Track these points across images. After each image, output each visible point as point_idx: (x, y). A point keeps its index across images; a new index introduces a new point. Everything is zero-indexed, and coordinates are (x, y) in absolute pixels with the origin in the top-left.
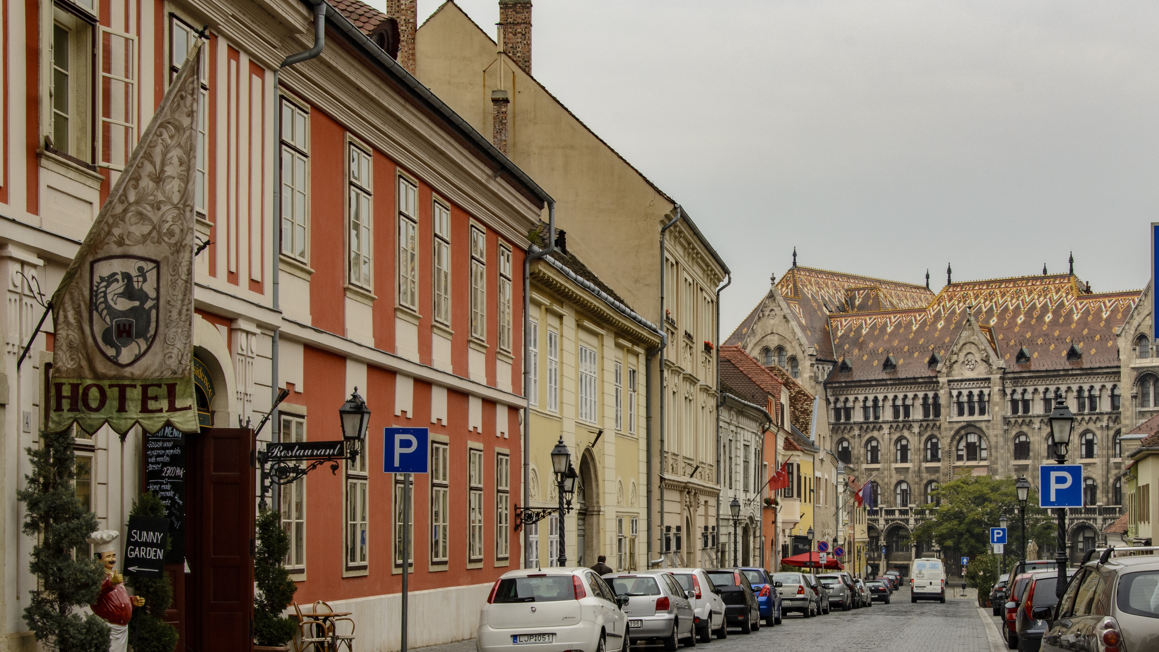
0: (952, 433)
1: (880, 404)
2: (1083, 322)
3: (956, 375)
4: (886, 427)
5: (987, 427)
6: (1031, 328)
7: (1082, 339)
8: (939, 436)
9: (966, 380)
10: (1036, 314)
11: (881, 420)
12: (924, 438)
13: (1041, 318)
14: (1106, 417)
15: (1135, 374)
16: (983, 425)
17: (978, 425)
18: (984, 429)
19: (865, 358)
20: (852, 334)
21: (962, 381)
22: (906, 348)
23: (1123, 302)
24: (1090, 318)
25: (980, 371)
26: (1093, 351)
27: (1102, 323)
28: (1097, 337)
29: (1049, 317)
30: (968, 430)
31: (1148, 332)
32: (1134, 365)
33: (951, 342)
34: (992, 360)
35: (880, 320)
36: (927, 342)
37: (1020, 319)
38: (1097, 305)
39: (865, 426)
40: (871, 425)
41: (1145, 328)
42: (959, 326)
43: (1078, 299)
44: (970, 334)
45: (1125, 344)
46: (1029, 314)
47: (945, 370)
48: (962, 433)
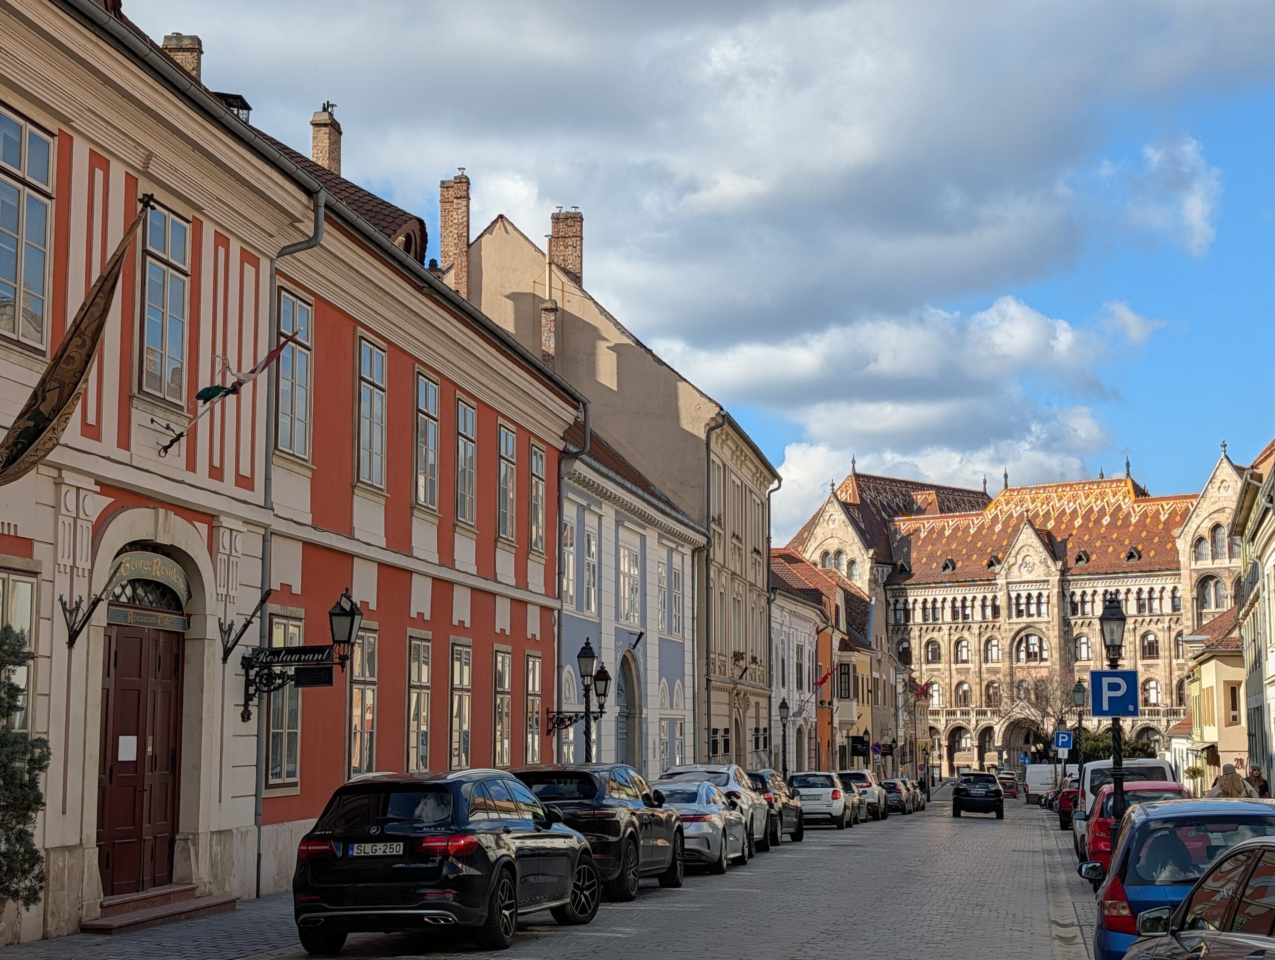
0: (1012, 634)
1: (940, 605)
2: (1141, 523)
4: (945, 628)
5: (1047, 628)
6: (1089, 531)
8: (999, 637)
9: (1024, 582)
10: (1093, 517)
11: (940, 621)
12: (984, 639)
13: (1098, 521)
14: (1167, 619)
15: (1195, 575)
16: (1043, 627)
17: (1037, 626)
18: (1044, 630)
19: (924, 560)
20: (911, 537)
21: (1020, 583)
22: (964, 551)
23: (1181, 506)
24: (1148, 521)
25: (1039, 573)
26: (1152, 553)
27: (1161, 526)
28: (1156, 540)
29: (1106, 520)
30: (1029, 631)
31: (1206, 534)
32: (1193, 566)
33: (1009, 545)
34: (1050, 562)
35: (938, 524)
36: (985, 545)
37: (1078, 522)
38: (1154, 508)
39: (925, 627)
40: (931, 627)
41: (1205, 532)
42: (1017, 530)
43: (1135, 502)
44: (1027, 536)
45: (1183, 545)
46: (1086, 517)
47: (1003, 572)
48: (1023, 634)
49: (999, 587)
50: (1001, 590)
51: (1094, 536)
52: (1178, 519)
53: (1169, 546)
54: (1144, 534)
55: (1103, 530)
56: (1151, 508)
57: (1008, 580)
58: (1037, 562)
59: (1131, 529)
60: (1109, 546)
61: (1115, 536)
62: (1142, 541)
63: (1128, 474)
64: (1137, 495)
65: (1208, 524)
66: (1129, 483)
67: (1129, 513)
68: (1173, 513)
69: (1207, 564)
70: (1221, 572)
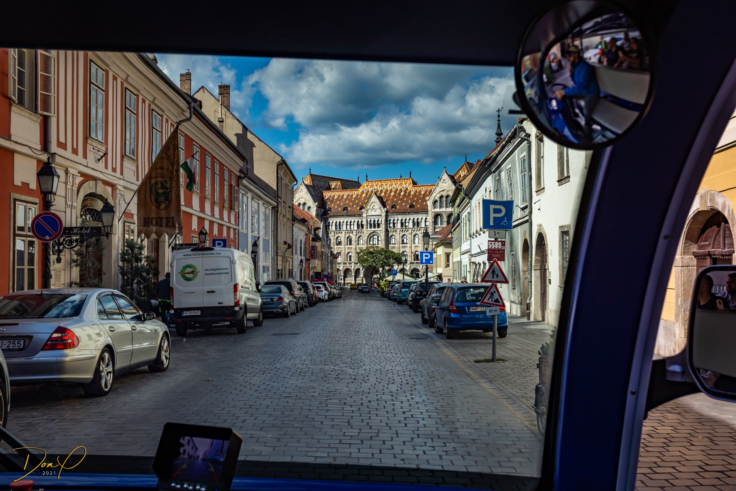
0: (368, 235)
1: (341, 224)
2: (415, 195)
3: (369, 214)
4: (344, 232)
5: (381, 233)
6: (396, 197)
7: (415, 201)
8: (363, 236)
9: (373, 216)
10: (398, 192)
11: (342, 230)
12: (357, 237)
13: (399, 194)
14: (423, 229)
15: (433, 214)
16: (379, 232)
17: (377, 232)
19: (336, 207)
20: (331, 198)
21: (371, 216)
22: (351, 204)
23: (429, 188)
24: (417, 194)
25: (378, 212)
26: (418, 206)
27: (422, 196)
28: (420, 201)
29: (402, 193)
30: (374, 234)
31: (438, 199)
32: (433, 211)
33: (368, 202)
34: (382, 208)
35: (341, 193)
36: (359, 202)
37: (392, 194)
38: (420, 189)
39: (336, 232)
40: (338, 232)
41: (437, 198)
42: (370, 196)
43: (413, 187)
44: (374, 199)
45: (430, 203)
46: (395, 192)
47: (365, 212)
48: (372, 235)
49: (364, 217)
51: (398, 199)
52: (428, 193)
53: (424, 203)
54: (416, 199)
55: (401, 197)
56: (418, 189)
57: (367, 215)
58: (377, 208)
59: (411, 197)
60: (403, 203)
61: (405, 199)
63: (410, 177)
64: (413, 184)
65: (439, 196)
66: (411, 179)
68: (426, 191)
69: (438, 210)
70: (443, 213)
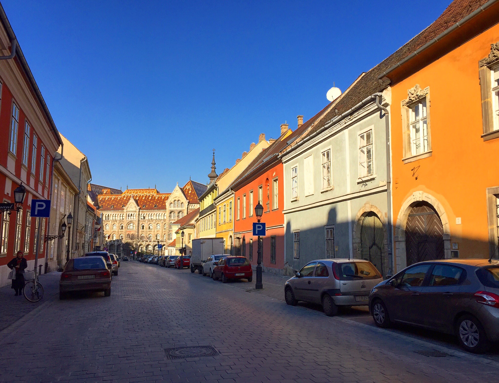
0: (127, 223)
1: (110, 216)
3: (128, 210)
4: (111, 221)
5: (135, 222)
8: (124, 224)
9: (131, 211)
10: (147, 197)
11: (109, 220)
12: (120, 224)
14: (162, 220)
15: (169, 211)
16: (134, 221)
17: (133, 221)
18: (134, 222)
19: (106, 205)
20: (103, 200)
21: (130, 211)
22: (116, 203)
23: (167, 195)
24: (159, 199)
25: (134, 209)
26: (160, 206)
27: (162, 200)
28: (161, 203)
29: (150, 198)
30: (131, 222)
31: (173, 202)
32: (169, 209)
33: (127, 203)
34: (137, 207)
35: (110, 197)
36: (122, 202)
37: (144, 198)
38: (161, 196)
39: (105, 221)
40: (107, 221)
42: (129, 199)
43: (157, 194)
44: (132, 201)
45: (167, 204)
47: (126, 209)
48: (129, 223)
49: (124, 212)
50: (125, 213)
51: (147, 201)
53: (164, 204)
54: (158, 202)
55: (149, 200)
56: (160, 196)
57: (127, 211)
58: (134, 207)
59: (156, 200)
60: (150, 204)
61: (152, 202)
62: (158, 203)
63: (156, 188)
64: (157, 193)
65: (173, 200)
66: (156, 190)
67: (155, 197)
68: (165, 197)
69: (172, 209)
70: (175, 211)
